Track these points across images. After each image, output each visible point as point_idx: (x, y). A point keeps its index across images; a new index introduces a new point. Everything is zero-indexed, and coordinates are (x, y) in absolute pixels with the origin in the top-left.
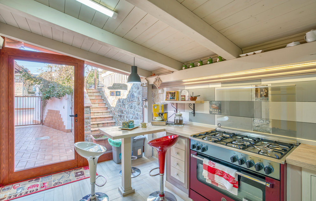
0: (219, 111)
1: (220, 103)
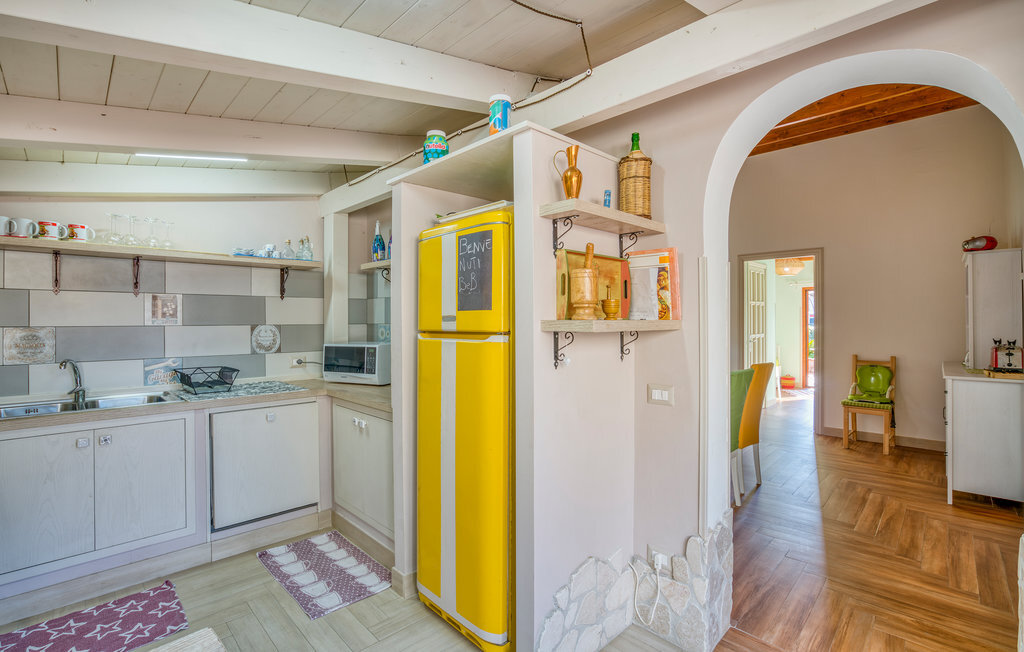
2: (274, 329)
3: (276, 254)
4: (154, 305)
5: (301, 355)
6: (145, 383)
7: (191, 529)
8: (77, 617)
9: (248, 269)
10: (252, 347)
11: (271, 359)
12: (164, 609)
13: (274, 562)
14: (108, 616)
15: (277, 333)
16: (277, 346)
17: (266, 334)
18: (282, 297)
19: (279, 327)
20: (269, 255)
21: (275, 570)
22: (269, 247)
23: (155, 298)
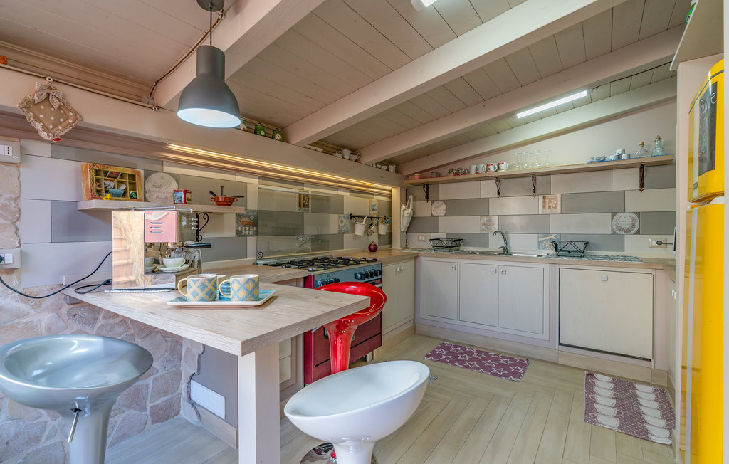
0: (255, 228)
1: (255, 214)
2: (633, 215)
3: (624, 156)
4: (544, 202)
5: (662, 238)
6: (539, 248)
7: (546, 337)
8: (486, 353)
9: (610, 172)
10: (612, 229)
11: (630, 240)
12: (517, 369)
13: (594, 382)
14: (495, 359)
15: (636, 218)
16: (636, 229)
17: (625, 219)
18: (641, 190)
19: (638, 214)
20: (619, 157)
21: (590, 387)
22: (619, 152)
23: (544, 198)
